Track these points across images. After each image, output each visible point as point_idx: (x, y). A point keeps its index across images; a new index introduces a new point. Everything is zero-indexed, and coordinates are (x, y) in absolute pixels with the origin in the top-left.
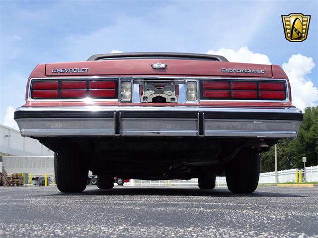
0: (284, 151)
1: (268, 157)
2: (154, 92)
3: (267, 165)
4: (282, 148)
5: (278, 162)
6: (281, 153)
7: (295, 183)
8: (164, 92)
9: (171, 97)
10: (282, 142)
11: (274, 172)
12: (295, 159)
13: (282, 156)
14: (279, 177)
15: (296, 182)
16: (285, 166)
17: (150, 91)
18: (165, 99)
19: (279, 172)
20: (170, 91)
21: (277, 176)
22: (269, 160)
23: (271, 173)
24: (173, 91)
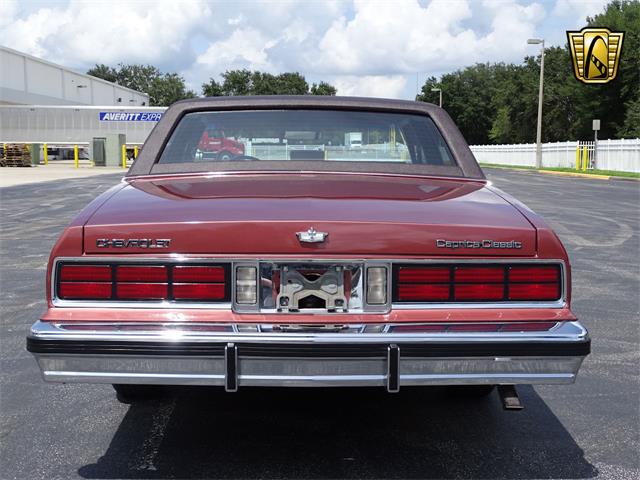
0: (557, 94)
1: (524, 104)
2: (301, 287)
3: (521, 121)
4: (555, 86)
5: (543, 114)
6: (550, 98)
7: (574, 171)
8: (322, 287)
9: (335, 297)
10: (555, 76)
11: (534, 145)
12: (579, 112)
13: (554, 103)
14: (544, 155)
15: (577, 168)
16: (557, 123)
17: (294, 285)
18: (324, 301)
19: (544, 145)
20: (333, 286)
21: (539, 153)
22: (526, 111)
23: (527, 145)
24: (338, 285)
